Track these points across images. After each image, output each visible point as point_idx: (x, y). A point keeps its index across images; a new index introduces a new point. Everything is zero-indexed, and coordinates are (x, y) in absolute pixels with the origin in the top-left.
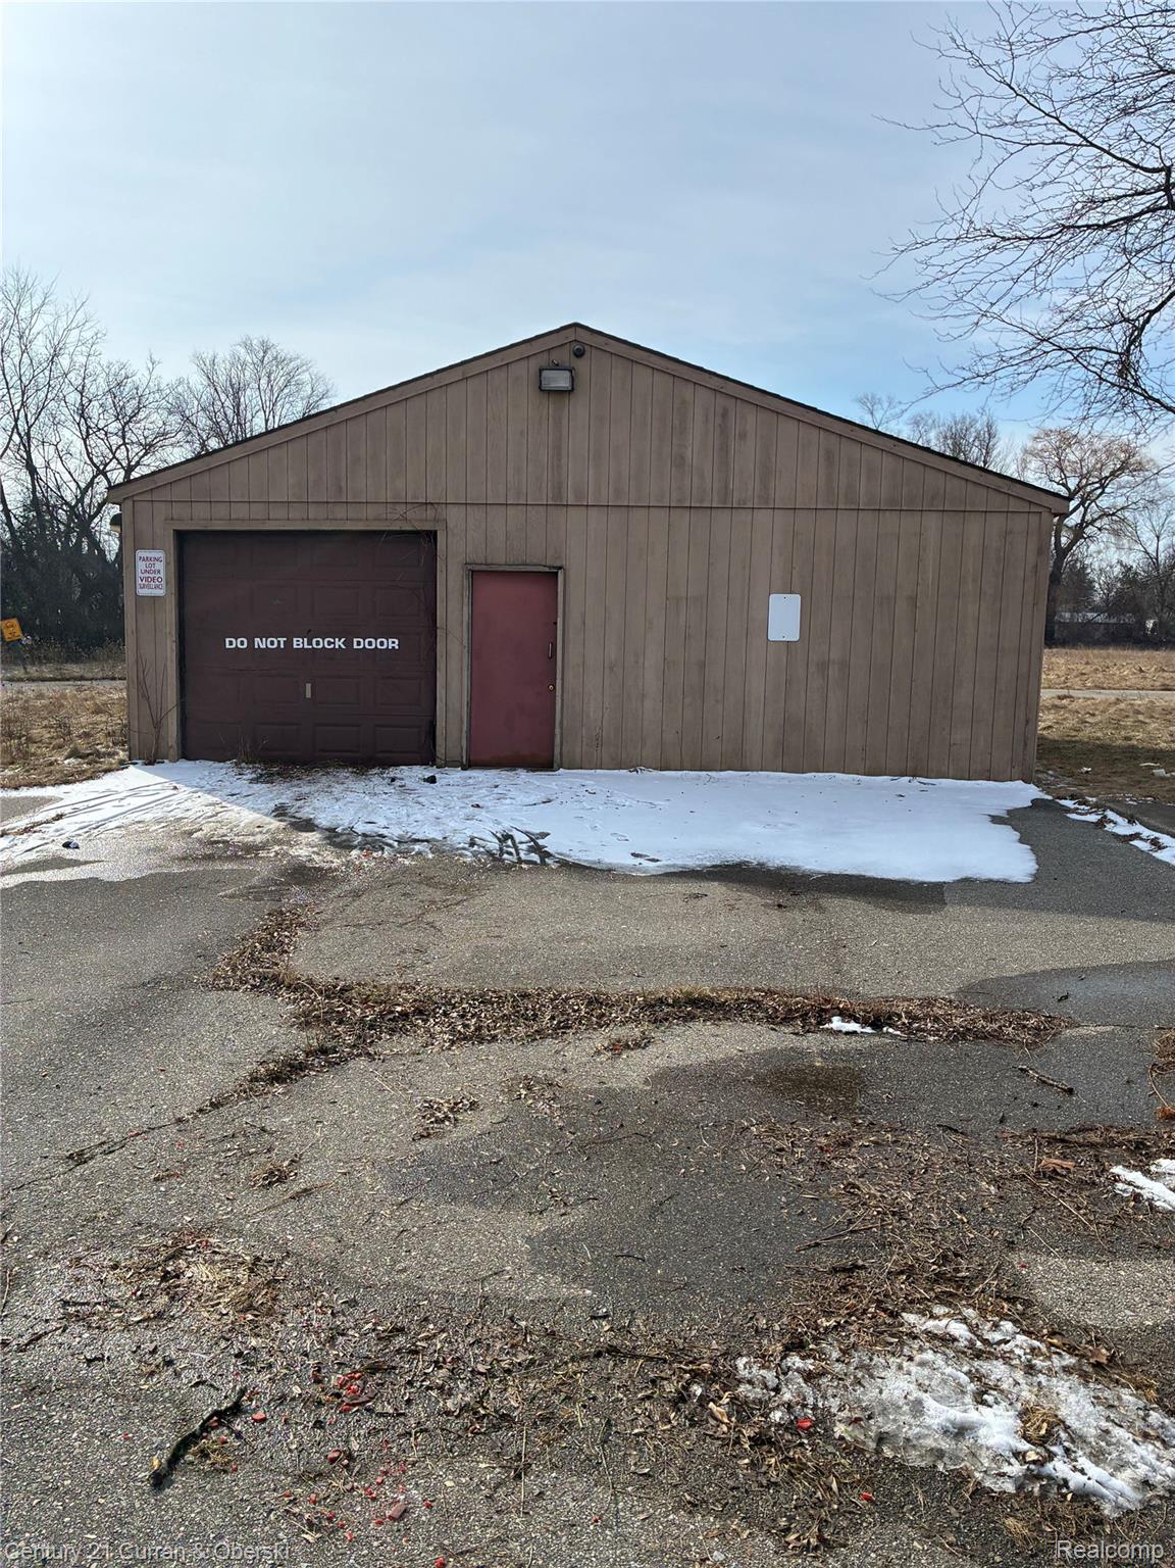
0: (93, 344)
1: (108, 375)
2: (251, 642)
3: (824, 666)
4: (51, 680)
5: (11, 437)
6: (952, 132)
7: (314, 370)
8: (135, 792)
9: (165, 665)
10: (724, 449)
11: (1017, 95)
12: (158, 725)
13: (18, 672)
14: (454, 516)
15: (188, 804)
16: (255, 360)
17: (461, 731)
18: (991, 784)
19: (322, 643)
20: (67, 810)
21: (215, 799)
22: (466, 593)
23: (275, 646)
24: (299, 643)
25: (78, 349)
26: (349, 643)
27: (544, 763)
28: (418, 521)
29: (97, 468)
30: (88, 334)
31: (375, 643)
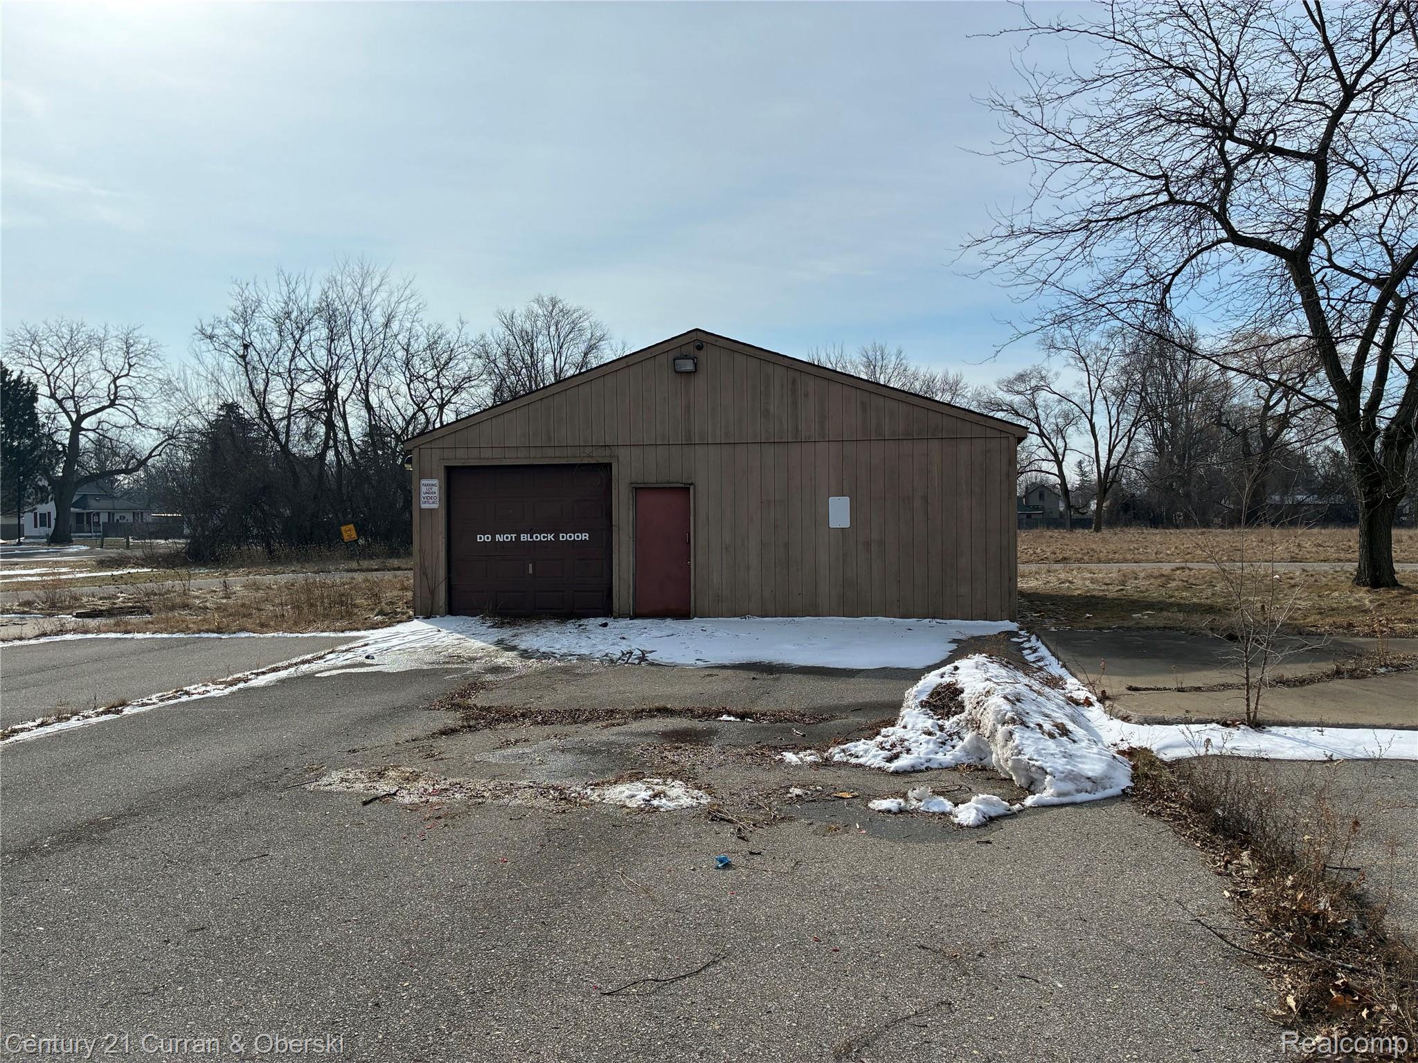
0: (416, 313)
1: (428, 334)
2: (494, 538)
3: (868, 545)
4: (376, 570)
5: (354, 384)
6: (1011, 156)
7: (593, 319)
8: (413, 633)
9: (438, 552)
10: (795, 404)
11: (1048, 132)
12: (433, 592)
13: (354, 565)
14: (623, 453)
15: (444, 639)
16: (546, 313)
17: (629, 593)
18: (987, 622)
19: (539, 537)
20: (370, 642)
21: (461, 637)
22: (631, 502)
23: (509, 539)
24: (524, 537)
25: (406, 316)
26: (556, 537)
27: (684, 614)
28: (599, 457)
29: (418, 405)
30: (412, 306)
31: (574, 537)
